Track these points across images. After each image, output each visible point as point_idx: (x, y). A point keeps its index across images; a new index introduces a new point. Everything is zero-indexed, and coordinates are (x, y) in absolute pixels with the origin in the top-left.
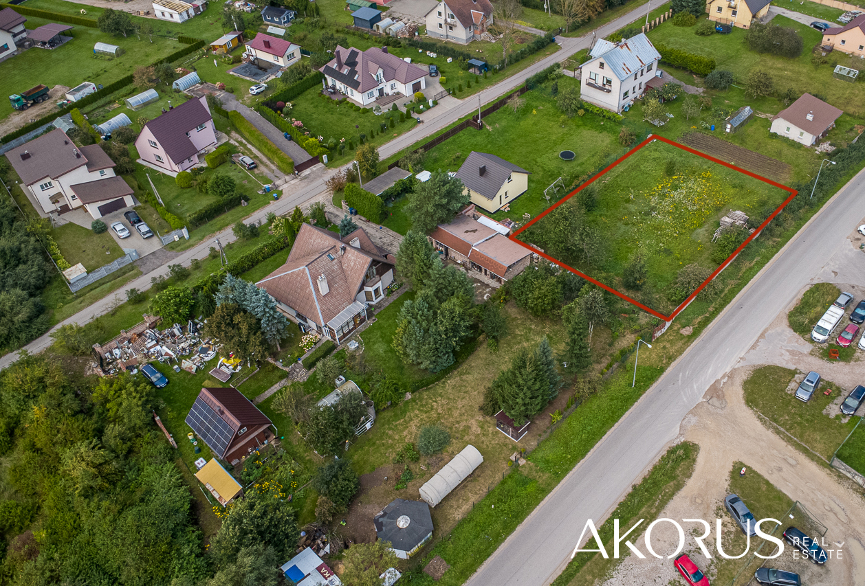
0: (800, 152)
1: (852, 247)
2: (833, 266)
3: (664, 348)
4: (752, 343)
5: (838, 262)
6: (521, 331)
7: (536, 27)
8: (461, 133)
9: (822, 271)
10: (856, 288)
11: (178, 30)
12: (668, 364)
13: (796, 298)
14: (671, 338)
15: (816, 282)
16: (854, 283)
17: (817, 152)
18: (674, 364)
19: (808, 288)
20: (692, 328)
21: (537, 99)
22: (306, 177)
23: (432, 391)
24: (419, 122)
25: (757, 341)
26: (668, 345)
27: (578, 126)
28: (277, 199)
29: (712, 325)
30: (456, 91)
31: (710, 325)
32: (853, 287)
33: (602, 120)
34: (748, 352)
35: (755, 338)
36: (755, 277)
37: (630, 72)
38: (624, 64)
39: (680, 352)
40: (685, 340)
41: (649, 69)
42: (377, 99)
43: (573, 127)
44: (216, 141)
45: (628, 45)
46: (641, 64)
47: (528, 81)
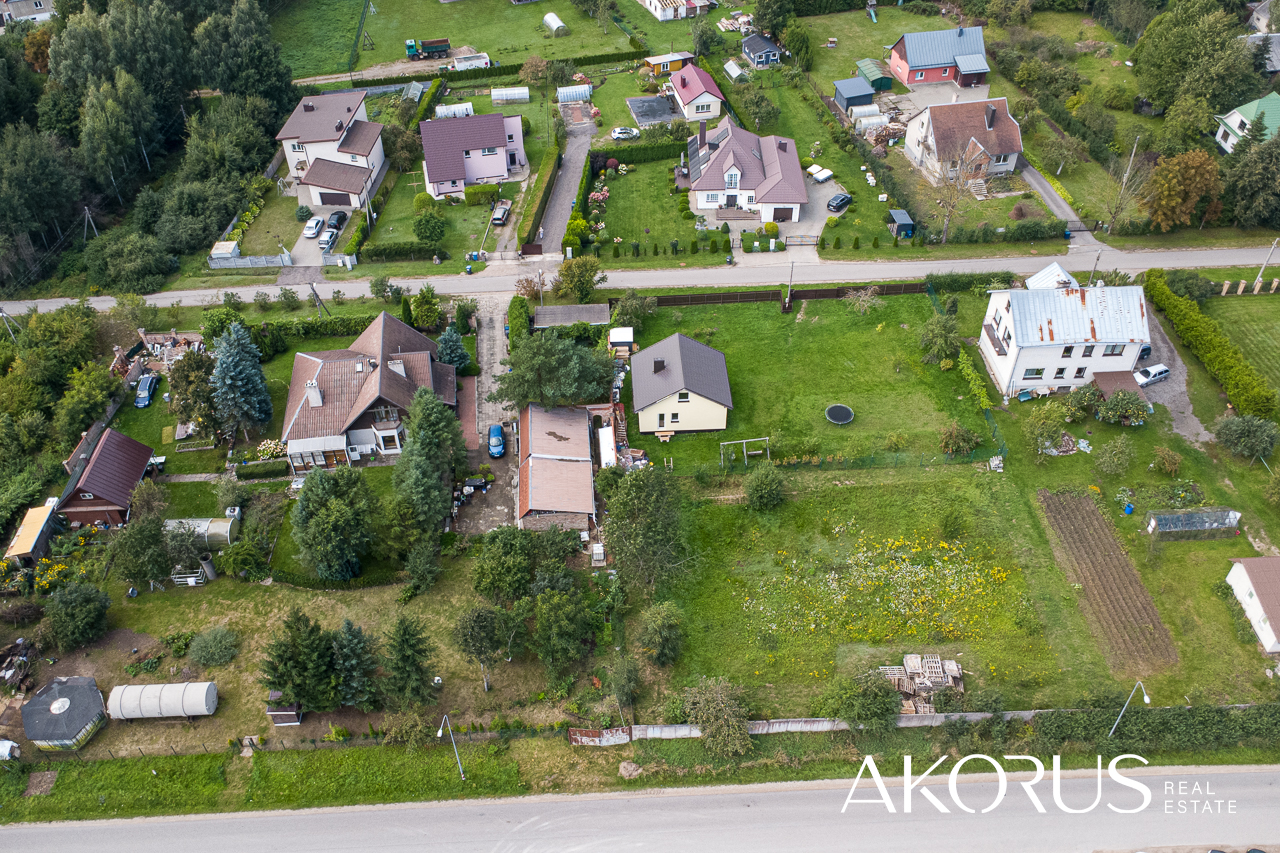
3: (573, 766)
8: (754, 305)
12: (543, 791)
14: (601, 761)
17: (1269, 673)
18: (549, 797)
20: (640, 770)
21: (919, 311)
26: (583, 765)
27: (922, 382)
28: (470, 272)
29: (671, 792)
30: (829, 246)
31: (669, 791)
37: (1052, 339)
38: (1050, 323)
39: (580, 788)
40: (611, 780)
41: (1114, 351)
42: (721, 207)
43: (913, 379)
44: (506, 175)
45: (1087, 295)
46: (1089, 336)
47: (930, 277)
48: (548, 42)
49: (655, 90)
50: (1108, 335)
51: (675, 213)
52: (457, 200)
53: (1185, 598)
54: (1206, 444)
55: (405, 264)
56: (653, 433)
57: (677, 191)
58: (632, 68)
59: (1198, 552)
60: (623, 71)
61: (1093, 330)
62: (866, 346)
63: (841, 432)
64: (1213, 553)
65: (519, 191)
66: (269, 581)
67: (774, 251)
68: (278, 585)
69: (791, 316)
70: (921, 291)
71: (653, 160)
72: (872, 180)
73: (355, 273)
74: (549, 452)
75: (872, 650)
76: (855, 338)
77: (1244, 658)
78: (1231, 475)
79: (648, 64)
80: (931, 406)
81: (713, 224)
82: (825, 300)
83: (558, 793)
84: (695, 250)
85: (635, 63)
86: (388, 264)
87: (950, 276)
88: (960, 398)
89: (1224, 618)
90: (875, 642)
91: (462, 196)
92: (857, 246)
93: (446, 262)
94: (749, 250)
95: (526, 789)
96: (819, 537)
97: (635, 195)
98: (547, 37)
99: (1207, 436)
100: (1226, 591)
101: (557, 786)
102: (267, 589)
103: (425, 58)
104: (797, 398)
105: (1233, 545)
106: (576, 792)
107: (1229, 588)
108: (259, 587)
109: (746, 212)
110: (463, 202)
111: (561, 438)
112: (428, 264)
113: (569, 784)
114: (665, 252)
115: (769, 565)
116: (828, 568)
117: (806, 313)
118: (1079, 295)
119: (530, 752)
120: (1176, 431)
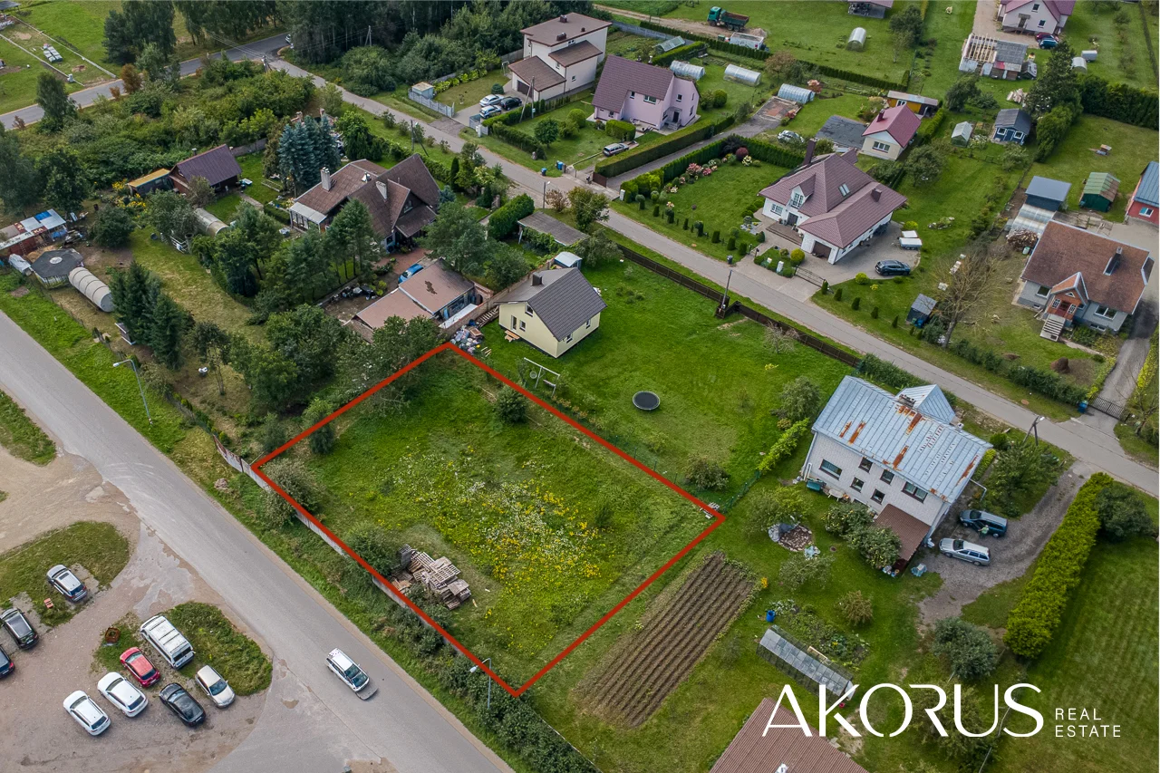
1: (356, 758)
7: (1134, 389)
10: (248, 725)
12: (173, 458)
15: (277, 667)
16: (259, 726)
19: (264, 651)
27: (748, 424)
28: (545, 175)
30: (833, 293)
37: (852, 440)
38: (862, 426)
41: (913, 491)
42: (781, 221)
49: (869, 119)
50: (912, 470)
52: (603, 127)
55: (515, 149)
56: (505, 330)
60: (864, 95)
61: (900, 458)
69: (719, 321)
70: (854, 366)
72: (955, 269)
74: (412, 292)
75: (437, 541)
76: (746, 364)
81: (758, 230)
83: (177, 465)
84: (716, 239)
85: (879, 91)
91: (606, 125)
92: (855, 307)
93: (540, 161)
94: (758, 262)
95: (167, 451)
96: (511, 459)
101: (182, 463)
103: (721, 26)
104: (636, 373)
106: (184, 472)
111: (431, 290)
112: (528, 156)
114: (692, 230)
115: (456, 450)
116: (486, 479)
117: (734, 327)
118: (912, 418)
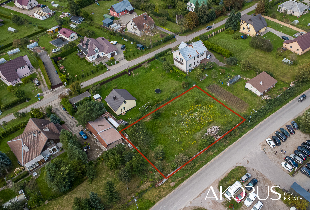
0: (255, 98)
1: (260, 149)
2: (249, 158)
3: (160, 192)
4: (198, 194)
5: (251, 156)
6: (104, 175)
7: (170, 31)
8: (122, 77)
9: (243, 160)
10: (255, 171)
11: (41, 23)
12: (158, 200)
13: (227, 173)
14: (165, 187)
15: (238, 165)
16: (254, 168)
17: (262, 99)
18: (160, 201)
19: (233, 168)
20: (175, 183)
21: (157, 63)
22: (55, 91)
23: (57, 201)
24: (108, 70)
25: (201, 194)
26: (162, 190)
27: (169, 77)
28: (40, 100)
29: (184, 183)
30: (128, 57)
31: (183, 183)
32: (254, 170)
33: (179, 76)
34: (195, 199)
35: (201, 192)
36: (212, 160)
37: (191, 57)
38: (189, 54)
39: (166, 195)
40: (170, 189)
41: (202, 55)
42: (96, 58)
43: (167, 77)
44: (30, 72)
45: (193, 45)
46: (197, 53)
47: (155, 55)
48: (13, 35)
49: (55, 37)
50: (200, 52)
51: (85, 64)
52: (20, 84)
53: (241, 94)
54: (225, 66)
55: (17, 106)
56: (121, 114)
57: (82, 59)
58: (44, 34)
59: (238, 85)
60: (42, 36)
62: (152, 75)
63: (161, 94)
64: (240, 84)
65: (37, 75)
66: (47, 202)
67: (116, 63)
68: (50, 202)
69: (131, 76)
70: (155, 59)
71: (69, 54)
72: (126, 40)
73: (3, 115)
74: (102, 130)
75: (200, 133)
76: (149, 74)
77: (257, 99)
78: (233, 69)
79: (49, 32)
80: (174, 81)
81: (97, 63)
82: (136, 69)
83: (162, 199)
84: (97, 71)
85: (45, 32)
86: (12, 108)
87: (159, 53)
88: (178, 77)
89: (250, 94)
90: (199, 131)
91: (21, 82)
92: (134, 55)
93: (30, 101)
94: (110, 66)
95: (154, 203)
96: (173, 117)
97: (71, 64)
98: (12, 34)
99: (224, 64)
100: (247, 89)
101: (160, 198)
102: (48, 204)
104: (146, 92)
105: (242, 81)
106: (165, 196)
107: (247, 88)
108: (45, 205)
109: (103, 57)
110: (22, 84)
111: (102, 126)
112: (25, 103)
113: (162, 196)
114: (90, 74)
115: (167, 128)
116: (180, 122)
117: (134, 74)
118: (191, 46)
119: (148, 195)
120: (219, 66)
